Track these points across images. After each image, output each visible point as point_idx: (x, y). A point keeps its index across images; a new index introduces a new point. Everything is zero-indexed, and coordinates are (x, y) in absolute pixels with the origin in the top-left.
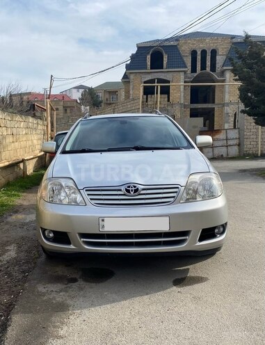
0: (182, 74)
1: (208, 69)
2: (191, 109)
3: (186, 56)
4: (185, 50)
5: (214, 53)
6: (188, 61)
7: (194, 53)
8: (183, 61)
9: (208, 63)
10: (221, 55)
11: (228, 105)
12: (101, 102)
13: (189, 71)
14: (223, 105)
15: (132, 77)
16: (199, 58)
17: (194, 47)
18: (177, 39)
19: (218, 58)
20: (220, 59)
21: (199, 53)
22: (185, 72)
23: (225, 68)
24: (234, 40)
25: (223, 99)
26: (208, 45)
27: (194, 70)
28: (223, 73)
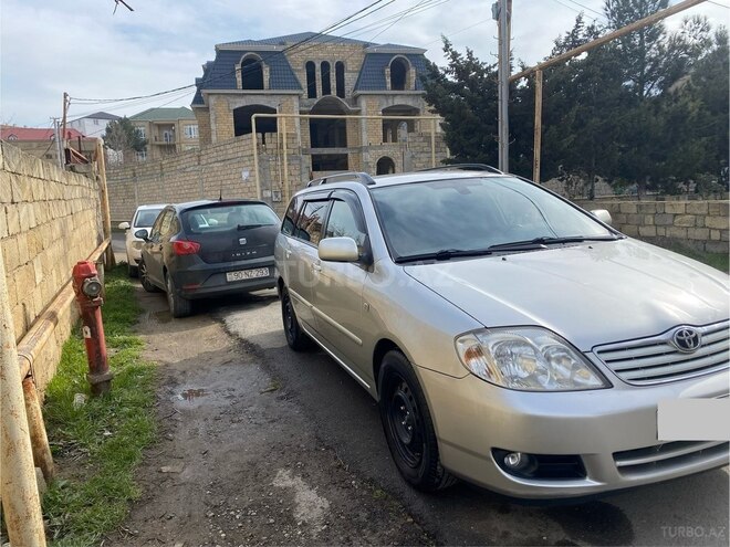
0: (295, 99)
1: (334, 93)
2: (313, 156)
3: (299, 71)
4: (297, 61)
5: (340, 67)
6: (303, 78)
7: (310, 66)
8: (295, 79)
9: (333, 84)
10: (350, 72)
11: (367, 149)
12: (145, 143)
13: (305, 95)
14: (360, 150)
15: (212, 100)
16: (318, 74)
17: (311, 57)
18: (281, 41)
19: (347, 76)
20: (350, 79)
21: (318, 66)
22: (299, 96)
23: (359, 92)
24: (369, 50)
25: (359, 139)
26: (330, 54)
27: (312, 94)
28: (355, 100)
